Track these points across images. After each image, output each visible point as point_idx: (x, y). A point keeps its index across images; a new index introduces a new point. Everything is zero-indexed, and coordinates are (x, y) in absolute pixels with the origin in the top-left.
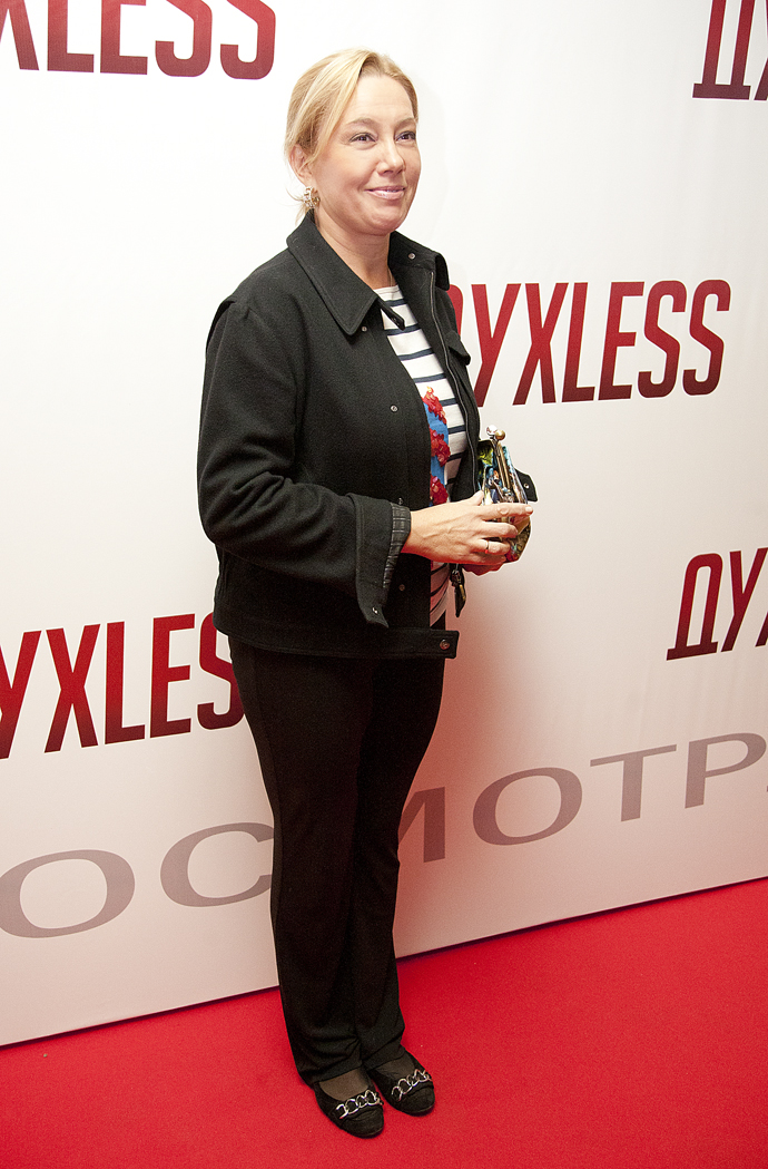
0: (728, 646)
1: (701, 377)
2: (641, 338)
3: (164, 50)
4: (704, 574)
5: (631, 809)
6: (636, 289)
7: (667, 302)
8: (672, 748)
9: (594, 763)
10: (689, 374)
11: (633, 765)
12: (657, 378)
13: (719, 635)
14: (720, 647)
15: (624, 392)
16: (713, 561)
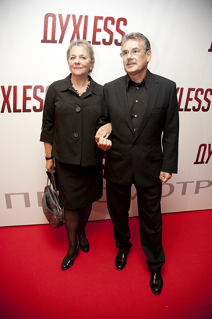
0: (207, 163)
1: (206, 108)
2: (194, 99)
3: (104, 40)
4: (203, 148)
5: (184, 193)
6: (193, 89)
7: (200, 92)
8: (193, 182)
9: (177, 183)
10: (203, 107)
11: (185, 184)
12: (196, 108)
13: (205, 160)
14: (205, 163)
15: (189, 110)
16: (205, 145)
